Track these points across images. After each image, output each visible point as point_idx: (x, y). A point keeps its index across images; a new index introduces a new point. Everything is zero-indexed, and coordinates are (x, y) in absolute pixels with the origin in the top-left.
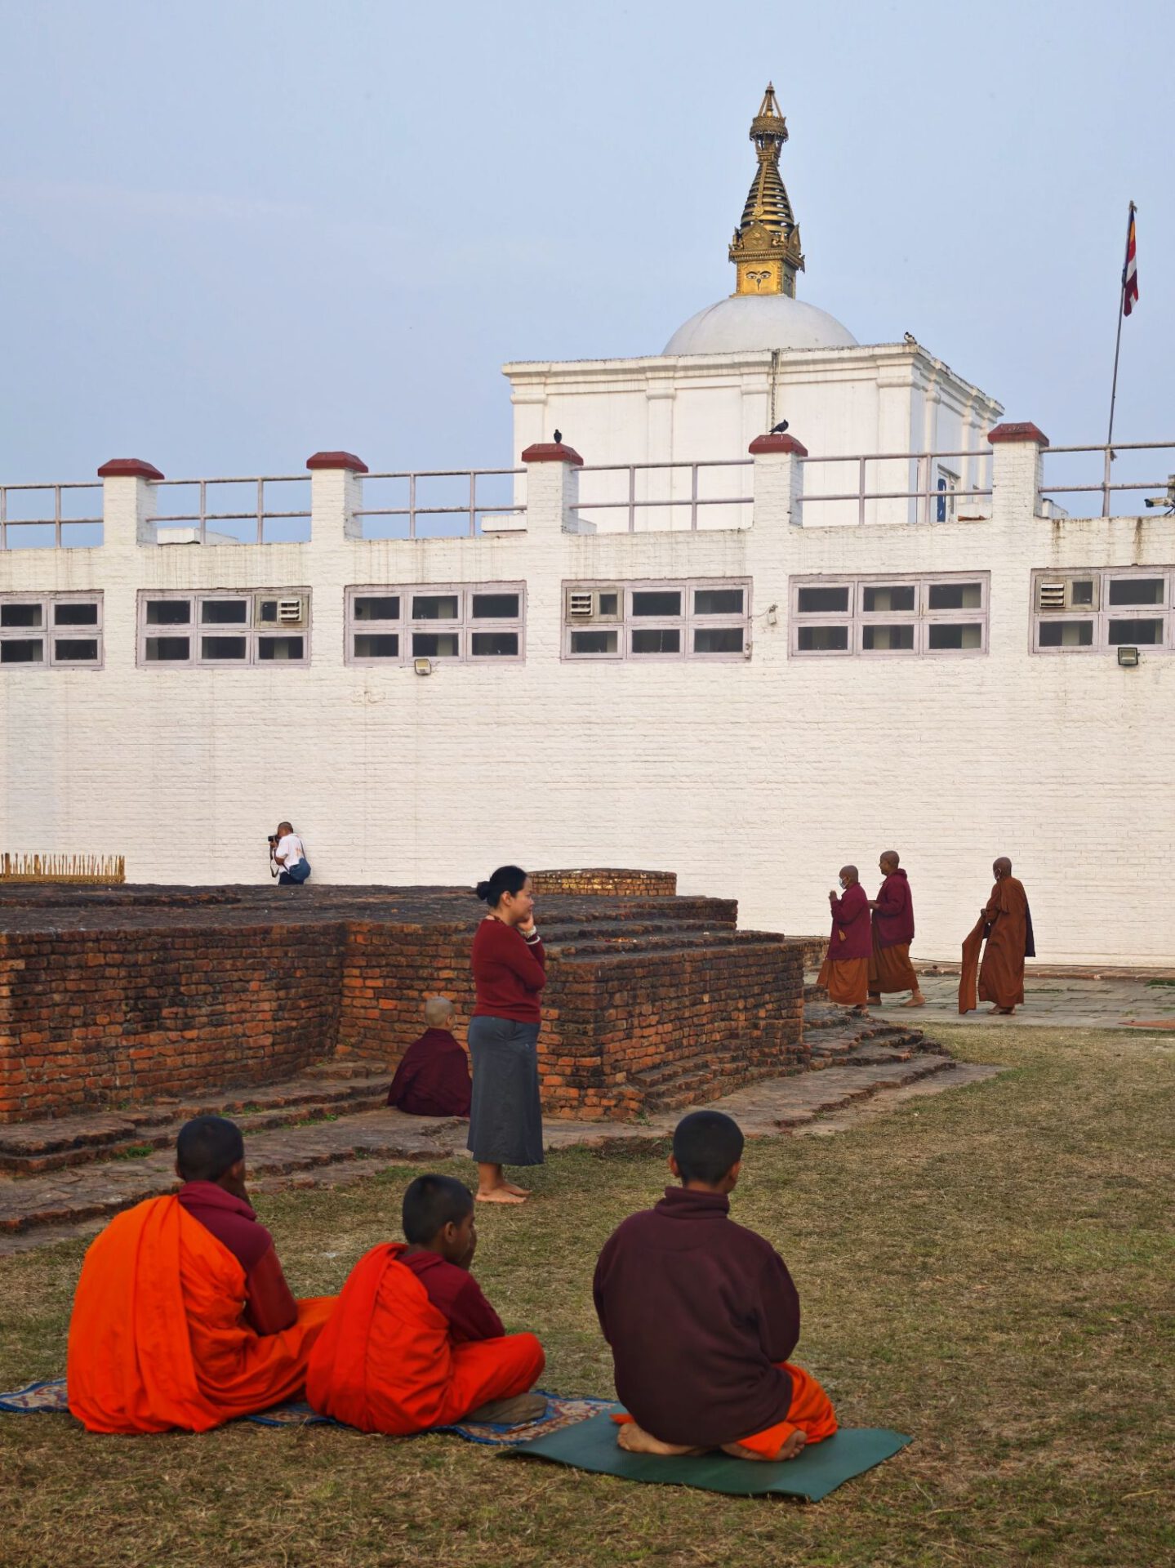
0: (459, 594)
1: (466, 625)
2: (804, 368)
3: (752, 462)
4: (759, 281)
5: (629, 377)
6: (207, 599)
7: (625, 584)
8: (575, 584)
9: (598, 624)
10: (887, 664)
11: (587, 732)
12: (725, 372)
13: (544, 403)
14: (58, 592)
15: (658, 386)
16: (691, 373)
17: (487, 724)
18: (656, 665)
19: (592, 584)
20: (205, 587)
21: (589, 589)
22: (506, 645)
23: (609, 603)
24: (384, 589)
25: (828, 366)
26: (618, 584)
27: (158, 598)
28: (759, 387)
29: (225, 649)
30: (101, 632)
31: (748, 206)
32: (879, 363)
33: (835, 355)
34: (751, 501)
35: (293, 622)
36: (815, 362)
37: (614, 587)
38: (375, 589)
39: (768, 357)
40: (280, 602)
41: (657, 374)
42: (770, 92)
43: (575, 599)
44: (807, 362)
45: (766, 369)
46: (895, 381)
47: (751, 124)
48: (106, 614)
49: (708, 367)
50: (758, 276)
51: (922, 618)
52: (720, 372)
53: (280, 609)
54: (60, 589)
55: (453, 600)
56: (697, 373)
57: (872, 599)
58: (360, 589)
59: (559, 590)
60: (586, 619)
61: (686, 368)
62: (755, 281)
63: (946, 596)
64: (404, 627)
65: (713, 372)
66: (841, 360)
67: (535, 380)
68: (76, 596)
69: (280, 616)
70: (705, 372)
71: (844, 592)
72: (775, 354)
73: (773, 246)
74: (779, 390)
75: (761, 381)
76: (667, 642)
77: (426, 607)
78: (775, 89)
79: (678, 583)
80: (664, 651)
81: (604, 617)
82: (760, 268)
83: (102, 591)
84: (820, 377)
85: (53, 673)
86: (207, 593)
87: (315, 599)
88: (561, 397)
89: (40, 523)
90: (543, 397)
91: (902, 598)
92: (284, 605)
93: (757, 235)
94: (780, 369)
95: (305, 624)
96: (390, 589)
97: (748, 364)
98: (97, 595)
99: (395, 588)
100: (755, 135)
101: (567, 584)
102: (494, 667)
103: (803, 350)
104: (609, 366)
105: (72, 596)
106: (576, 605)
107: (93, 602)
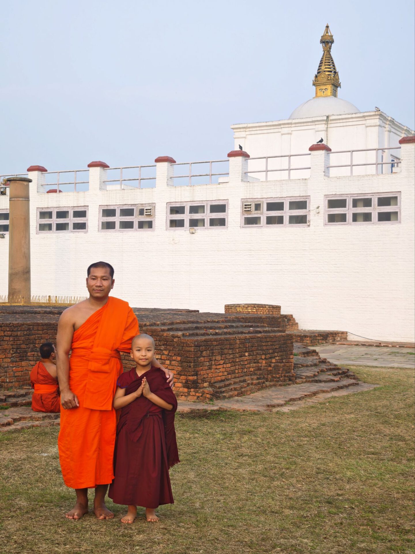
0: (205, 204)
1: (207, 215)
2: (338, 121)
3: (310, 154)
4: (324, 92)
5: (275, 127)
6: (121, 208)
7: (264, 200)
8: (246, 200)
9: (254, 214)
10: (362, 227)
11: (250, 254)
12: (309, 124)
13: (245, 138)
14: (74, 207)
15: (285, 130)
16: (297, 125)
17: (214, 251)
18: (275, 228)
19: (252, 200)
20: (121, 204)
21: (251, 202)
22: (222, 222)
23: (258, 207)
24: (180, 203)
25: (347, 120)
26: (261, 200)
27: (106, 208)
28: (322, 129)
29: (127, 225)
30: (87, 220)
31: (320, 66)
32: (366, 118)
33: (350, 116)
34: (310, 168)
35: (149, 215)
36: (342, 119)
37: (260, 201)
38: (177, 203)
39: (325, 118)
40: (145, 208)
41: (285, 126)
42: (327, 27)
43: (246, 205)
44: (339, 119)
45: (324, 122)
46: (373, 124)
47: (320, 38)
48: (89, 214)
49: (304, 123)
50: (323, 90)
51: (375, 210)
52: (308, 124)
53: (145, 211)
54: (75, 206)
55: (203, 207)
56: (299, 125)
57: (355, 203)
58: (172, 204)
59: (240, 202)
60: (249, 213)
61: (295, 123)
62: (322, 92)
63: (384, 201)
64: (186, 217)
65: (305, 124)
66: (352, 118)
67: (242, 130)
68: (80, 208)
69: (145, 213)
70: (302, 125)
71: (345, 201)
72: (328, 117)
73: (329, 80)
74: (329, 129)
75: (323, 127)
76: (280, 220)
77: (194, 209)
78: (329, 26)
79: (283, 199)
80: (278, 224)
81: (256, 212)
82: (324, 87)
83: (88, 206)
84: (345, 124)
85: (72, 234)
86: (121, 206)
87: (157, 207)
88: (251, 136)
89: (69, 184)
90: (244, 136)
91: (367, 203)
92: (147, 210)
93: (323, 76)
94: (329, 122)
95: (153, 216)
96: (182, 203)
97: (318, 121)
98: (86, 208)
99: (184, 203)
100: (322, 42)
101: (243, 200)
102: (217, 230)
103: (338, 115)
104: (268, 124)
105: (79, 208)
106: (246, 208)
107: (85, 210)
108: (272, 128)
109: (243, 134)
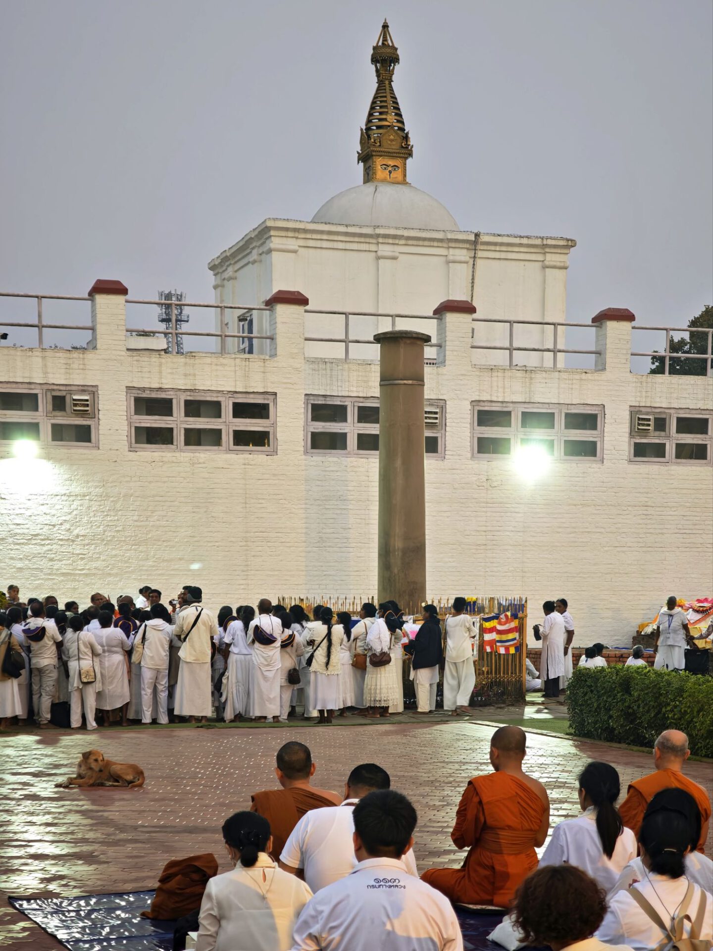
0: (556, 411)
4: (390, 172)
6: (361, 405)
8: (637, 409)
9: (654, 439)
11: (645, 512)
14: (236, 392)
16: (410, 242)
17: (575, 505)
18: (692, 467)
19: (649, 410)
22: (589, 449)
24: (499, 404)
26: (667, 411)
27: (321, 401)
28: (463, 259)
30: (274, 425)
35: (433, 425)
37: (665, 413)
38: (494, 404)
42: (385, 27)
43: (639, 419)
46: (558, 264)
49: (425, 239)
50: (390, 169)
52: (432, 244)
54: (238, 390)
55: (551, 416)
56: (415, 242)
58: (482, 404)
59: (628, 413)
60: (644, 434)
61: (408, 238)
62: (387, 172)
64: (515, 433)
68: (252, 396)
72: (477, 235)
79: (707, 412)
80: (696, 459)
81: (657, 433)
82: (391, 162)
83: (272, 394)
86: (361, 400)
87: (449, 409)
90: (296, 248)
93: (392, 137)
94: (479, 247)
95: (440, 427)
96: (504, 405)
97: (456, 241)
98: (270, 397)
99: (508, 404)
100: (374, 60)
101: (633, 409)
102: (581, 465)
103: (494, 235)
104: (351, 230)
105: (247, 396)
106: (640, 424)
107: (266, 402)
108: (357, 239)
109: (292, 244)
